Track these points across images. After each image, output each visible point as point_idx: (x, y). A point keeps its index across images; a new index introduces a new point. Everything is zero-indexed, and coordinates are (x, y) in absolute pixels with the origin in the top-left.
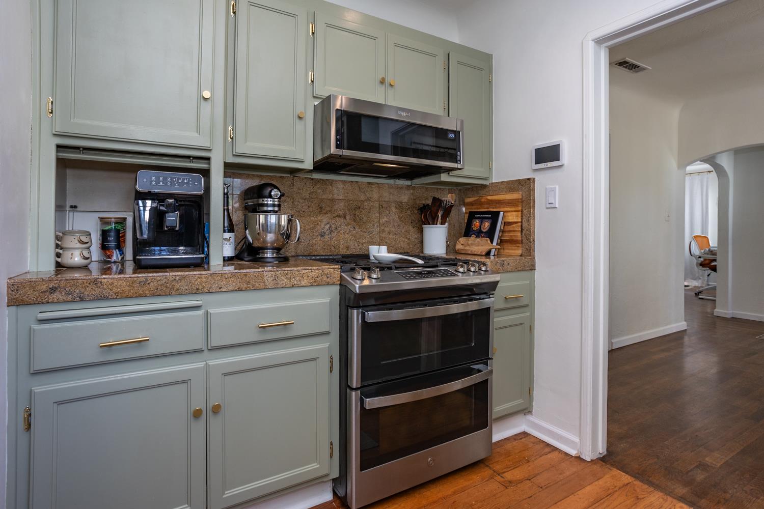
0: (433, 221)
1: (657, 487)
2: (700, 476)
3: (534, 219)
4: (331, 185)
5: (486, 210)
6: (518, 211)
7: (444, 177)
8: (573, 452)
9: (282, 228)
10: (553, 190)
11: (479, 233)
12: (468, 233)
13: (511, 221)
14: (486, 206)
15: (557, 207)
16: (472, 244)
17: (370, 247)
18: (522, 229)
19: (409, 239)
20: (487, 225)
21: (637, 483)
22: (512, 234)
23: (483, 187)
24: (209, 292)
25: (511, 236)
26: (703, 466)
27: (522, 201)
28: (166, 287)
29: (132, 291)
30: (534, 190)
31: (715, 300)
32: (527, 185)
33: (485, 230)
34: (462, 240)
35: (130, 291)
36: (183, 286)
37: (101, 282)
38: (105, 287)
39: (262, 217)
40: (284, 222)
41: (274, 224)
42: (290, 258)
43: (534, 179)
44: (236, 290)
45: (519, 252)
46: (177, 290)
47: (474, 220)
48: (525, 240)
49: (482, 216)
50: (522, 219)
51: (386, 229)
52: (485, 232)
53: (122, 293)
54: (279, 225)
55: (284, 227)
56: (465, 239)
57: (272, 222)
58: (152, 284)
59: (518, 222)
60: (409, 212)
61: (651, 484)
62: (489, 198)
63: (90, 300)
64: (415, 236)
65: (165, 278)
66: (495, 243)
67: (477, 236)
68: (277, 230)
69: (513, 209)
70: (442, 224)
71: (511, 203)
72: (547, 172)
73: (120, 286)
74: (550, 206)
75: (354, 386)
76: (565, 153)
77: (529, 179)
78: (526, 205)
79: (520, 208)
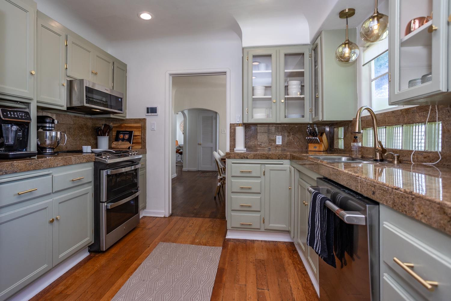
0: (103, 134)
1: (188, 217)
2: (195, 211)
3: (146, 134)
4: (60, 116)
5: (124, 130)
6: (140, 131)
7: (112, 116)
8: (163, 216)
9: (58, 139)
10: (154, 124)
11: (123, 140)
12: (117, 139)
13: (136, 135)
14: (124, 128)
15: (155, 130)
16: (120, 144)
17: (83, 146)
18: (141, 138)
19: (90, 143)
20: (127, 136)
21: (182, 217)
22: (137, 140)
23: (123, 120)
24: (54, 167)
25: (137, 141)
26: (195, 209)
27: (141, 127)
28: (39, 166)
29: (26, 168)
30: (146, 123)
31: (183, 166)
32: (144, 120)
33: (127, 139)
34: (115, 143)
35: (25, 168)
36: (44, 165)
37: (14, 165)
38: (15, 167)
39: (48, 133)
40: (59, 136)
41: (54, 136)
42: (59, 152)
43: (146, 119)
44: (63, 166)
45: (140, 147)
46: (43, 167)
47: (120, 134)
48: (142, 142)
49: (124, 133)
51: (82, 138)
52: (126, 139)
53: (22, 169)
54: (57, 137)
55: (59, 139)
56: (116, 142)
57: (53, 135)
58: (33, 165)
59: (140, 135)
60: (90, 130)
61: (186, 217)
62: (126, 125)
63: (10, 173)
64: (93, 142)
65: (38, 162)
66: (131, 144)
67: (122, 141)
68: (55, 139)
69: (138, 130)
70: (107, 136)
71: (137, 128)
72: (151, 116)
73: (22, 166)
74: (153, 129)
75: (104, 201)
76: (159, 110)
77: (144, 119)
78: (143, 129)
79: (141, 130)
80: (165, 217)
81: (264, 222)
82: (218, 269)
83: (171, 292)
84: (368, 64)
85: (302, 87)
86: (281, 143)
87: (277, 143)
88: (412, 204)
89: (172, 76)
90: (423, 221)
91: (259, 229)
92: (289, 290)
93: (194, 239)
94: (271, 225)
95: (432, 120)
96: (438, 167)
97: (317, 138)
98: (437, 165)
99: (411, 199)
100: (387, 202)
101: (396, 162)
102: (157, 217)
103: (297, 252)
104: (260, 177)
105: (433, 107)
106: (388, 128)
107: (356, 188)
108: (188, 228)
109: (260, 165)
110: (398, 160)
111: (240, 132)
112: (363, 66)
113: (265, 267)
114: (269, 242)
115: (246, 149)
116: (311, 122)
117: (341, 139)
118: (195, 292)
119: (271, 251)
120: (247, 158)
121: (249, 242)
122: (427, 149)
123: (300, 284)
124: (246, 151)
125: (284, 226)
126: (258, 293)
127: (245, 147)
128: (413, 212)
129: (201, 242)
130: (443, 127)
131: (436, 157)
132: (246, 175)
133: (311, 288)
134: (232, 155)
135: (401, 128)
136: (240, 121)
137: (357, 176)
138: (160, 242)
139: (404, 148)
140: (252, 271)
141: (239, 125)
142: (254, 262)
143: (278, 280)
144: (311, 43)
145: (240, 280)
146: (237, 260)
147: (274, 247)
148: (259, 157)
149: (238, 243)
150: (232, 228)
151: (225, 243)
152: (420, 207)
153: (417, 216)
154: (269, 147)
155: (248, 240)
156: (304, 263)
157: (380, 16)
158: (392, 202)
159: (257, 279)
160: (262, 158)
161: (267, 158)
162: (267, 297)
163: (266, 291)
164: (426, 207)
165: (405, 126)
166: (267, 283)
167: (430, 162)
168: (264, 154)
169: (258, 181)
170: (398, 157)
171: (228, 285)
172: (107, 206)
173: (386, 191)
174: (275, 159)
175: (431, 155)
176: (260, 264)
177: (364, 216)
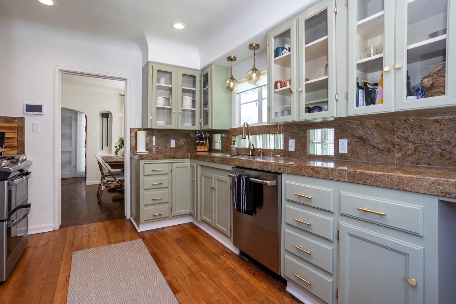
3: (25, 137)
6: (15, 132)
10: (38, 125)
13: (11, 137)
15: (40, 131)
18: (18, 141)
22: (10, 143)
25: (10, 145)
27: (18, 128)
30: (24, 123)
32: (22, 120)
43: (24, 118)
45: (16, 152)
48: (19, 147)
50: (18, 136)
59: (16, 138)
69: (12, 131)
71: (11, 128)
74: (35, 131)
75: (5, 219)
76: (44, 109)
77: (22, 118)
78: (21, 130)
79: (17, 131)
80: (54, 231)
81: (171, 211)
82: (150, 253)
83: (124, 282)
84: (239, 94)
85: (194, 102)
86: (174, 146)
87: (171, 146)
88: (301, 169)
89: (62, 72)
90: (306, 175)
91: (168, 217)
92: (208, 249)
93: (109, 240)
94: (177, 212)
95: (280, 133)
96: (282, 157)
97: (204, 142)
98: (282, 156)
99: (300, 168)
100: (288, 171)
101: (262, 156)
102: (43, 233)
103: (199, 228)
104: (168, 174)
105: (280, 126)
106: (253, 135)
107: (267, 169)
108: (94, 233)
109: (168, 164)
110: (263, 155)
111: (142, 136)
112: (237, 94)
113: (184, 242)
114: (175, 226)
115: (147, 151)
116: (200, 130)
117: (217, 142)
118: (145, 273)
119: (181, 231)
120: (158, 159)
121: (160, 230)
122: (275, 148)
123: (212, 244)
124: (147, 153)
125: (187, 210)
126: (191, 258)
127: (146, 150)
128: (301, 173)
129: (118, 240)
130: (284, 136)
131: (281, 152)
132: (157, 173)
133: (220, 244)
134: (144, 157)
135: (261, 136)
136: (140, 126)
137: (268, 162)
138: (73, 252)
139: (263, 148)
140: (177, 247)
141: (140, 130)
142: (174, 241)
143: (198, 247)
144: (200, 69)
145: (173, 255)
146: (161, 244)
147: (181, 228)
148: (168, 157)
149: (151, 233)
150: (145, 221)
151: (141, 235)
152: (304, 170)
153: (303, 174)
154: (165, 149)
155: (158, 228)
156: (207, 232)
157: (256, 70)
158: (291, 171)
159: (184, 250)
160: (169, 159)
161: (174, 158)
162: (197, 258)
163: (195, 255)
164: (307, 169)
165: (263, 135)
166: (192, 250)
167: (278, 155)
168: (171, 155)
169: (166, 177)
170: (263, 153)
171: (166, 260)
172: (7, 224)
173: (287, 167)
174: (179, 159)
175: (278, 151)
176: (179, 241)
177: (276, 181)
